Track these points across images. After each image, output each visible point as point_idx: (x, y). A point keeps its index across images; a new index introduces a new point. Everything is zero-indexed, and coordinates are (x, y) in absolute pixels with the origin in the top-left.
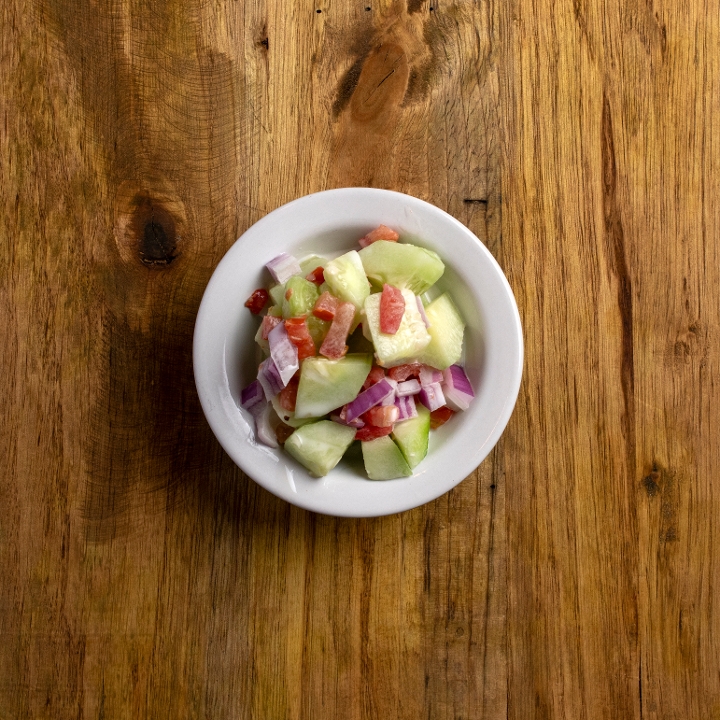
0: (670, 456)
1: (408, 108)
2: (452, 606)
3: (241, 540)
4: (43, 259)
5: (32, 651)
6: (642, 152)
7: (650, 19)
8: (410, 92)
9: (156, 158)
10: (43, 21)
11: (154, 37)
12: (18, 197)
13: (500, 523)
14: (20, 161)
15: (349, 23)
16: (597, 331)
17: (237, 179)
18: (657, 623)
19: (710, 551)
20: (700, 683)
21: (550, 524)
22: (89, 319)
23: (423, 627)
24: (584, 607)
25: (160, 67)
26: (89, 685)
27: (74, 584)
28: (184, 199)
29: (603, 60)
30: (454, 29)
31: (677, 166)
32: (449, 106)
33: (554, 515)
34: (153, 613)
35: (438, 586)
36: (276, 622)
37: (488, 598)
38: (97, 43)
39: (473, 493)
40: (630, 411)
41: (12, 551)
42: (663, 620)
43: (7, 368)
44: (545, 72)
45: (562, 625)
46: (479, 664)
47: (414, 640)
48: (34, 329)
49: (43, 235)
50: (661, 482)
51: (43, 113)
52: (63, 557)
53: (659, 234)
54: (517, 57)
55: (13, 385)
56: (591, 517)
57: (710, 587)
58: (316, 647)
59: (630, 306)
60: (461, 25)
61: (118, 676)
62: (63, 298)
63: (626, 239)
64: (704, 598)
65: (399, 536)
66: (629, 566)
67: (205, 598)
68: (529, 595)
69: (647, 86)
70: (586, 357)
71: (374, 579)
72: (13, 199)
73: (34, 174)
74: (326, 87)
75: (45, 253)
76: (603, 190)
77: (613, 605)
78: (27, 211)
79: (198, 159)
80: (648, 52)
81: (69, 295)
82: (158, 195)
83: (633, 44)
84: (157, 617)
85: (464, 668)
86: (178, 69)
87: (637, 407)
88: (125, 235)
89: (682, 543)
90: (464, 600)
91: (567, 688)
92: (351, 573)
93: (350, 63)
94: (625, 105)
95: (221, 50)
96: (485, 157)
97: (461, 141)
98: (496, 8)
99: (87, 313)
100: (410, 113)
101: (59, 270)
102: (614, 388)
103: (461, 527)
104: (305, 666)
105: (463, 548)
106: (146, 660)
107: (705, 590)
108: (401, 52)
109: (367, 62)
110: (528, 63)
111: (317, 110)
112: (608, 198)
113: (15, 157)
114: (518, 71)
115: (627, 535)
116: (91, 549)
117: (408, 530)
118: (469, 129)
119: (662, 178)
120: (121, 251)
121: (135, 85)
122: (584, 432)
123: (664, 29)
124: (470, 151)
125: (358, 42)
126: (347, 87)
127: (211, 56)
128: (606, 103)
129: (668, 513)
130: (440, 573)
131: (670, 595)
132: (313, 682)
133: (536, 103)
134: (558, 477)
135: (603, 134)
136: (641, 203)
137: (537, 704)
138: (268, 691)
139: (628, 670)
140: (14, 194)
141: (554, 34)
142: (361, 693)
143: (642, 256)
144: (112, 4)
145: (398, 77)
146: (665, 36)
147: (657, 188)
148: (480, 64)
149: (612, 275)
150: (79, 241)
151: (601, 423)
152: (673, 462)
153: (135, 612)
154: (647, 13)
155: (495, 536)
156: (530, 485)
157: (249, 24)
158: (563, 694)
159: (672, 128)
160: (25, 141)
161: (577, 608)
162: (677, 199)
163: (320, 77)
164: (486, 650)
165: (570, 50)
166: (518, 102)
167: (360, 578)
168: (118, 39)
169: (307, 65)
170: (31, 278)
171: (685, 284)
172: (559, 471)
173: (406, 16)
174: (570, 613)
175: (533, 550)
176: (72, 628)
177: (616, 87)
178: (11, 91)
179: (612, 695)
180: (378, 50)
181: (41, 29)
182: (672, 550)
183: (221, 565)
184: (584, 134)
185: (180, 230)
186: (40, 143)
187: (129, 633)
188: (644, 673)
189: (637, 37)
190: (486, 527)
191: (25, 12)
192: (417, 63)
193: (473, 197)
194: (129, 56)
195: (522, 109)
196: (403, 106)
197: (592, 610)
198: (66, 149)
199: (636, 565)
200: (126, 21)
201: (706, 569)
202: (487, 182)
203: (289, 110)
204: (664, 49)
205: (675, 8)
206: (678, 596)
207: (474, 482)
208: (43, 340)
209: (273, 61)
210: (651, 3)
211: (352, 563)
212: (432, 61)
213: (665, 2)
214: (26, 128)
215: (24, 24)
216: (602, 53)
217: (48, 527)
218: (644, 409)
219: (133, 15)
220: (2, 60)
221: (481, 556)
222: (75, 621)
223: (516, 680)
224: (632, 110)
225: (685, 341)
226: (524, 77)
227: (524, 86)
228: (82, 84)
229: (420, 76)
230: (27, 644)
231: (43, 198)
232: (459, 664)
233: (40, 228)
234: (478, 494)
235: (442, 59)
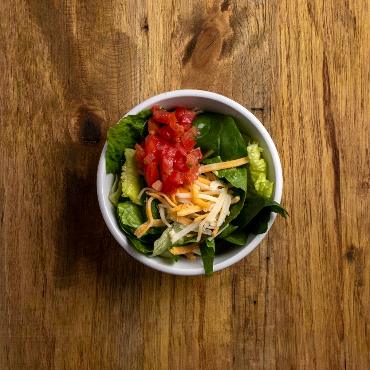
0: (360, 241)
1: (222, 61)
2: (246, 321)
3: (136, 287)
4: (31, 141)
5: (27, 346)
6: (344, 83)
7: (347, 14)
8: (223, 53)
9: (90, 88)
10: (30, 17)
11: (89, 24)
12: (18, 109)
13: (271, 277)
14: (19, 90)
15: (191, 17)
16: (321, 177)
17: (133, 97)
18: (354, 329)
21: (298, 277)
22: (56, 172)
23: (231, 331)
24: (316, 321)
25: (92, 40)
26: (57, 363)
27: (49, 311)
28: (105, 109)
29: (323, 35)
30: (245, 19)
31: (362, 90)
32: (243, 60)
33: (300, 272)
34: (91, 325)
35: (239, 310)
36: (155, 330)
37: (266, 316)
38: (58, 28)
39: (257, 261)
40: (338, 218)
41: (17, 293)
42: (357, 327)
43: (13, 198)
44: (293, 42)
45: (304, 330)
46: (261, 350)
47: (227, 338)
48: (27, 177)
49: (31, 128)
50: (355, 255)
51: (31, 64)
52: (43, 296)
53: (353, 126)
54: (278, 34)
55: (16, 207)
56: (319, 274)
58: (176, 343)
59: (338, 164)
60: (249, 17)
61: (73, 359)
62: (42, 161)
63: (336, 129)
65: (219, 284)
66: (339, 299)
67: (118, 317)
68: (287, 315)
69: (346, 48)
70: (316, 191)
71: (206, 306)
72: (15, 110)
73: (27, 96)
74: (179, 50)
75: (33, 138)
76: (324, 103)
77: (331, 319)
78: (23, 116)
79: (111, 88)
80: (347, 31)
81: (45, 160)
82: (92, 107)
83: (339, 27)
84: (92, 328)
85: (253, 353)
86: (102, 41)
87: (342, 216)
88: (75, 128)
89: (367, 287)
90: (253, 317)
91: (307, 363)
92: (194, 304)
93: (191, 37)
94: (335, 58)
95: (124, 31)
96: (262, 86)
97: (249, 78)
98: (267, 8)
99: (55, 169)
100: (222, 64)
101: (40, 147)
102: (330, 206)
103: (251, 279)
104: (170, 352)
105: (252, 290)
106: (87, 350)
108: (218, 31)
109: (200, 37)
110: (284, 36)
111: (174, 62)
112: (327, 107)
113: (16, 88)
114: (279, 41)
115: (338, 283)
116: (58, 292)
117: (223, 281)
118: (254, 71)
119: (355, 96)
120: (72, 137)
121: (79, 50)
122: (315, 229)
123: (355, 19)
124: (254, 83)
125: (195, 26)
126: (190, 50)
127: (118, 34)
128: (325, 57)
129: (359, 271)
130: (240, 303)
131: (361, 314)
132: (175, 361)
133: (288, 57)
134: (301, 253)
135: (324, 74)
136: (344, 110)
138: (151, 365)
139: (339, 353)
140: (16, 107)
141: (298, 22)
142: (200, 366)
143: (344, 137)
144: (66, 8)
145: (216, 45)
146: (355, 22)
147: (352, 102)
148: (259, 38)
149: (329, 148)
150: (50, 131)
151: (324, 225)
152: (362, 245)
153: (81, 325)
154: (346, 11)
155: (269, 284)
156: (287, 258)
157: (138, 17)
158: (305, 366)
159: (360, 71)
160: (21, 79)
161: (312, 321)
162: (363, 107)
163: (175, 45)
164: (265, 344)
165: (306, 30)
166: (279, 57)
167: (199, 306)
168: (70, 26)
169: (168, 38)
170: (25, 151)
171: (367, 152)
172: (302, 249)
173: (220, 13)
174: (308, 324)
175: (289, 292)
176: (48, 334)
177: (330, 49)
178: (14, 53)
180: (206, 30)
181: (29, 21)
182: (361, 291)
183: (126, 300)
184: (314, 74)
185: (103, 125)
186: (29, 80)
187: (78, 336)
188: (347, 355)
189: (341, 23)
190: (264, 280)
191: (21, 12)
192: (226, 37)
193: (256, 107)
194: (75, 35)
195: (281, 61)
196: (219, 60)
197: (319, 322)
198: (43, 84)
199: (343, 298)
200: (74, 16)
202: (264, 100)
203: (159, 62)
204: (355, 29)
205: (360, 8)
206: (365, 314)
207: (258, 256)
208: (32, 183)
209: (150, 37)
210: (348, 5)
211: (194, 298)
212: (234, 37)
213: (355, 5)
214: (22, 73)
215: (20, 18)
216: (323, 31)
217: (35, 281)
218: (346, 217)
219: (77, 13)
220: (9, 37)
221: (261, 294)
222: (50, 330)
223: (280, 359)
224: (339, 61)
225: (367, 181)
226: (282, 44)
227: (282, 49)
228: (51, 49)
229: (228, 43)
230: (25, 343)
231: (31, 109)
232: (251, 351)
233: (30, 125)
234: (260, 262)
235: (239, 35)
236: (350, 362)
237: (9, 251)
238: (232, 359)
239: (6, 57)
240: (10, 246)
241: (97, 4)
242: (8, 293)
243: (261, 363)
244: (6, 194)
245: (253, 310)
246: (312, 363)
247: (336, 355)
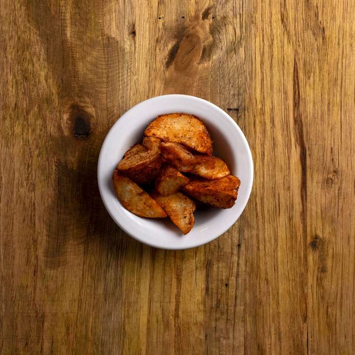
0: (324, 232)
1: (202, 65)
2: (219, 302)
3: (119, 269)
4: (27, 134)
5: (19, 319)
6: (312, 87)
7: (317, 24)
8: (203, 57)
9: (82, 86)
10: (29, 21)
11: (82, 29)
12: (16, 104)
13: (242, 262)
14: (17, 87)
15: (174, 24)
16: (289, 172)
17: (120, 97)
18: (316, 312)
19: (342, 277)
20: (336, 340)
21: (266, 264)
22: (49, 163)
23: (205, 311)
24: (281, 303)
25: (84, 43)
26: (46, 336)
27: (40, 288)
28: (94, 106)
29: (294, 43)
30: (224, 27)
31: (329, 94)
32: (221, 64)
33: (268, 259)
34: (77, 303)
35: (212, 292)
36: (135, 308)
37: (236, 298)
38: (54, 32)
39: (230, 248)
40: (305, 210)
41: (11, 272)
42: (319, 310)
43: (9, 186)
44: (267, 49)
45: (271, 312)
46: (231, 329)
47: (200, 317)
48: (22, 167)
49: (27, 122)
50: (319, 244)
51: (28, 64)
52: (35, 275)
53: (320, 126)
54: (253, 41)
55: (12, 193)
56: (285, 260)
57: (342, 295)
58: (154, 320)
59: (305, 160)
60: (227, 26)
61: (60, 332)
62: (36, 153)
63: (304, 129)
64: (338, 299)
65: (194, 268)
66: (303, 284)
67: (102, 296)
68: (255, 297)
69: (315, 56)
70: (284, 184)
71: (182, 288)
72: (13, 105)
73: (24, 93)
74: (163, 54)
75: (28, 131)
76: (293, 105)
77: (295, 302)
78: (20, 111)
79: (101, 87)
80: (316, 40)
81: (39, 151)
82: (82, 104)
83: (309, 36)
84: (79, 305)
85: (224, 331)
86: (93, 44)
87: (308, 208)
88: (67, 123)
89: (329, 273)
90: (224, 299)
91: (273, 341)
92: (171, 285)
93: (174, 43)
94: (305, 65)
95: (113, 36)
96: (237, 89)
97: (226, 81)
98: (244, 18)
99: (48, 160)
100: (202, 67)
101: (35, 139)
102: (297, 199)
103: (224, 264)
104: (148, 329)
105: (224, 274)
106: (73, 325)
107: (339, 296)
108: (199, 38)
109: (182, 42)
110: (259, 44)
111: (158, 65)
112: (296, 109)
113: (14, 86)
114: (254, 48)
115: (302, 269)
116: (49, 272)
117: (198, 265)
118: (230, 75)
119: (322, 100)
120: (64, 131)
121: (72, 52)
122: (283, 220)
123: (324, 29)
124: (231, 85)
125: (178, 33)
126: (173, 54)
127: (108, 39)
128: (295, 63)
129: (322, 259)
130: (213, 286)
131: (323, 298)
132: (152, 337)
133: (262, 63)
134: (270, 241)
135: (294, 78)
136: (311, 111)
137: (258, 349)
138: (131, 340)
139: (302, 333)
140: (14, 103)
141: (271, 30)
142: (175, 342)
143: (311, 137)
144: (62, 13)
145: (197, 50)
146: (324, 32)
147: (319, 104)
148: (236, 44)
149: (297, 146)
150: (44, 126)
151: (291, 216)
152: (325, 235)
153: (68, 302)
154: (315, 21)
155: (240, 269)
156: (257, 245)
157: (126, 24)
158: (271, 345)
159: (327, 76)
160: (19, 78)
161: (278, 304)
162: (329, 110)
163: (160, 49)
164: (234, 323)
165: (279, 38)
166: (254, 62)
167: (175, 288)
168: (64, 30)
169: (153, 44)
170: (22, 143)
171: (332, 150)
172: (271, 238)
173: (201, 21)
174: (275, 306)
175: (258, 276)
176: (38, 309)
177: (300, 56)
178: (13, 54)
179: (294, 345)
180: (188, 37)
181: (28, 25)
182: (323, 276)
183: (109, 280)
184: (285, 78)
185: (93, 121)
186: (26, 79)
187: (65, 312)
188: (310, 335)
189: (311, 32)
190: (236, 265)
191: (20, 16)
192: (206, 43)
193: (232, 107)
194: (69, 38)
195: (256, 66)
196: (199, 64)
197: (285, 304)
198: (39, 82)
199: (307, 284)
200: (68, 22)
201: (340, 286)
202: (239, 100)
203: (145, 65)
204: (323, 39)
205: (329, 19)
206: (326, 299)
207: (230, 243)
208: (27, 172)
209: (137, 42)
210: (318, 16)
211: (171, 280)
212: (213, 42)
213: (324, 16)
214: (20, 72)
215: (20, 22)
216: (294, 40)
217: (28, 261)
218: (311, 210)
219: (71, 19)
220: (9, 39)
221: (233, 278)
222: (40, 306)
223: (249, 337)
224: (308, 67)
225: (331, 177)
226: (257, 51)
227: (257, 55)
228: (47, 51)
229: (207, 49)
230: (17, 316)
231: (28, 105)
232: (222, 329)
233: (26, 119)
234: (232, 249)
235: (218, 41)
236: (312, 341)
237: (5, 233)
238: (204, 336)
239: (6, 57)
240: (5, 229)
241: (89, 11)
242: (3, 271)
243: (231, 341)
244: (3, 181)
245: (224, 292)
246: (277, 342)
247: (299, 335)
